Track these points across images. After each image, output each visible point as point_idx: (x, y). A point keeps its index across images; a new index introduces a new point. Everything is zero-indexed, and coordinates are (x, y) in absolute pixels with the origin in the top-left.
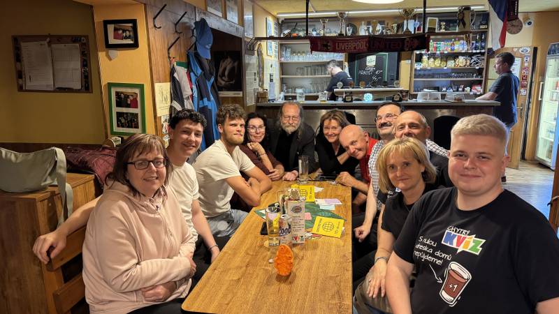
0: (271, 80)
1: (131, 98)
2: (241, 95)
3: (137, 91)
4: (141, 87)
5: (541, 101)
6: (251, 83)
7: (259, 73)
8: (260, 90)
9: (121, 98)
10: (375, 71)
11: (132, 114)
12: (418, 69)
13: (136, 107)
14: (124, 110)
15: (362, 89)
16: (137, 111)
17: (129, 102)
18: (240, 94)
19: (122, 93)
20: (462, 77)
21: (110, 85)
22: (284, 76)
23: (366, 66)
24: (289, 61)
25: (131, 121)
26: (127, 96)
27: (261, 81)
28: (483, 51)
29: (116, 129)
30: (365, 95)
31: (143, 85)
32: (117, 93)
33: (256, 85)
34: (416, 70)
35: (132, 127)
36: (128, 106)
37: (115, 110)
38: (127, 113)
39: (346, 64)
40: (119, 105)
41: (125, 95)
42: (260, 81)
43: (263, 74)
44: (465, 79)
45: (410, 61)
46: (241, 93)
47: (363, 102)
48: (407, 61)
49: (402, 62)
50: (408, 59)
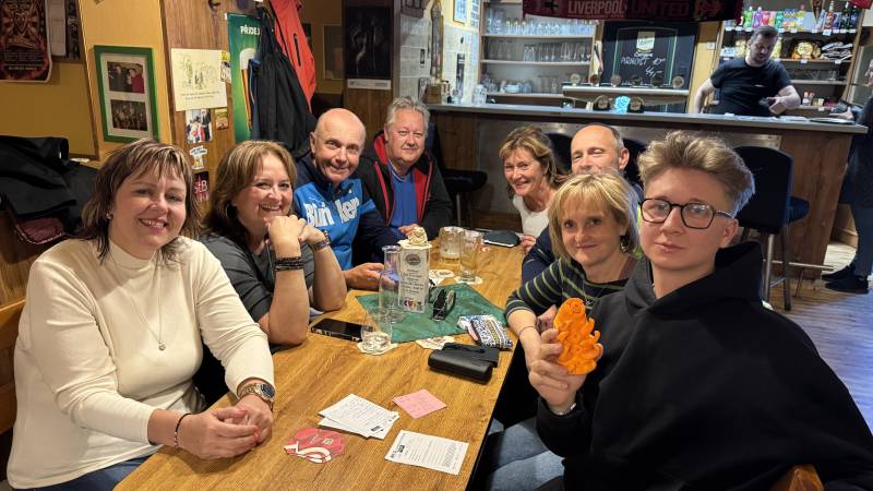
0: (460, 67)
1: (133, 74)
2: (389, 88)
3: (141, 61)
4: (147, 53)
6: (413, 68)
7: (432, 51)
8: (434, 81)
9: (117, 74)
10: (653, 59)
11: (135, 104)
13: (143, 92)
14: (122, 96)
15: (614, 88)
16: (143, 98)
17: (130, 82)
18: (386, 85)
19: (118, 64)
21: (99, 50)
22: (487, 61)
23: (637, 49)
24: (500, 34)
25: (135, 119)
26: (126, 71)
27: (437, 67)
28: (852, 31)
29: (113, 132)
30: (618, 99)
31: (150, 49)
32: (111, 66)
33: (424, 72)
35: (136, 129)
36: (128, 89)
37: (110, 96)
38: (127, 103)
39: (599, 44)
40: (113, 87)
41: (123, 69)
42: (434, 64)
43: (441, 52)
45: (712, 44)
46: (389, 82)
47: (610, 112)
48: (709, 44)
49: (700, 45)
50: (711, 41)
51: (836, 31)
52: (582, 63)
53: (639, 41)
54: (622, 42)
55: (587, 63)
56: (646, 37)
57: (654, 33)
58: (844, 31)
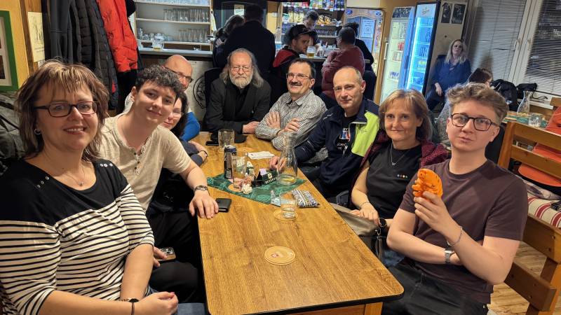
5: (385, 61)
12: (286, 23)
20: (324, 34)
22: (139, 19)
28: (342, 9)
34: (283, 24)
44: (327, 36)
45: (276, 14)
48: (273, 14)
49: (269, 14)
50: (275, 12)
51: (336, 9)
52: (204, 23)
53: (235, 11)
54: (225, 10)
55: (208, 23)
56: (239, 8)
57: (243, 6)
58: (339, 9)
